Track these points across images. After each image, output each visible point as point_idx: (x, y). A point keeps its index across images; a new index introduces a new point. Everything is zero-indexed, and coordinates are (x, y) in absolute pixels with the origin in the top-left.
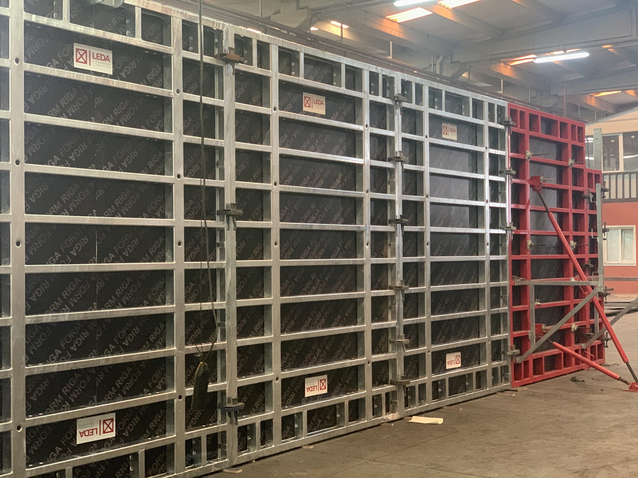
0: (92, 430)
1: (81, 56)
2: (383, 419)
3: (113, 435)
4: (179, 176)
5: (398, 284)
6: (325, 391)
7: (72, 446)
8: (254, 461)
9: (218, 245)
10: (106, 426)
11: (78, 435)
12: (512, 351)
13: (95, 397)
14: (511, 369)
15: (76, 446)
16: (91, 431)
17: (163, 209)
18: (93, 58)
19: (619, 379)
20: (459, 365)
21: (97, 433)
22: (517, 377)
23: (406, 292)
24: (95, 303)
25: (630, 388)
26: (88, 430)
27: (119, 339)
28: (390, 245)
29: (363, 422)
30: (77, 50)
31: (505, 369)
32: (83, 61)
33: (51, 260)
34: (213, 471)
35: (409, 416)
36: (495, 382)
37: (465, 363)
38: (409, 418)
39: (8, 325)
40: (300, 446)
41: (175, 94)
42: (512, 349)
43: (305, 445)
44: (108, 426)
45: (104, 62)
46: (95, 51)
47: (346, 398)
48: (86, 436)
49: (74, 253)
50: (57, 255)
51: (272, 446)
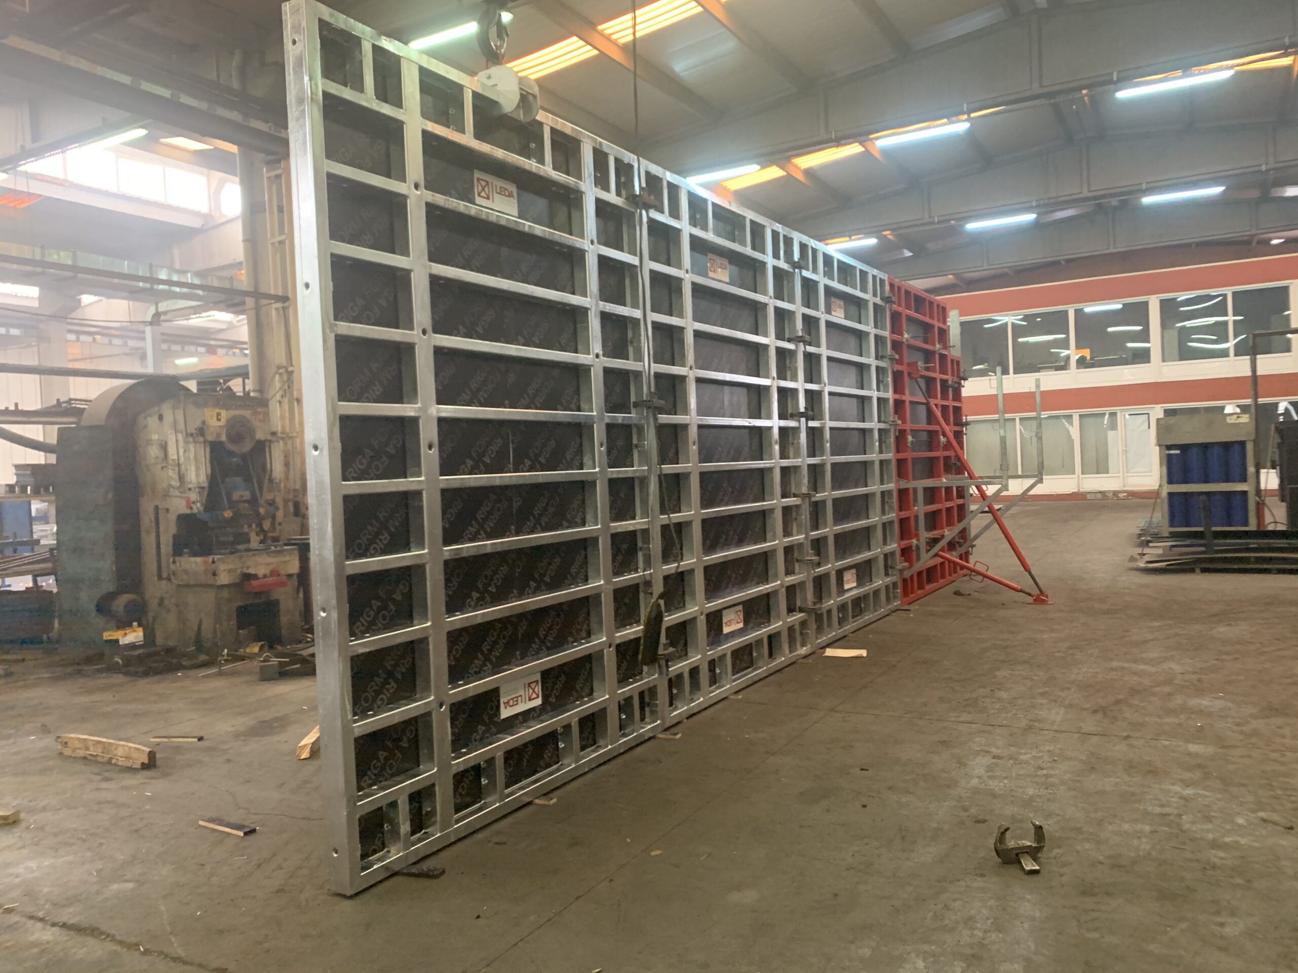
0: (517, 697)
1: (483, 190)
2: (798, 655)
3: (538, 702)
4: (597, 356)
5: (804, 490)
6: (741, 625)
7: (496, 722)
8: (685, 720)
9: (636, 446)
10: (531, 691)
11: (502, 706)
12: (901, 564)
13: (518, 653)
14: (900, 585)
15: (499, 721)
16: (515, 699)
17: (579, 400)
18: (497, 193)
19: (1021, 591)
20: (855, 584)
21: (522, 702)
22: (906, 593)
23: (813, 499)
24: (513, 527)
25: (1035, 600)
26: (512, 699)
27: (540, 574)
28: (793, 444)
29: (781, 660)
30: (478, 179)
31: (895, 585)
32: (485, 196)
33: (463, 470)
34: (646, 738)
35: (822, 648)
36: (888, 600)
37: (860, 582)
38: (822, 650)
39: (424, 561)
40: (725, 696)
41: (589, 247)
42: (901, 563)
43: (731, 695)
44: (534, 691)
45: (508, 198)
46: (498, 183)
47: (764, 631)
48: (511, 706)
49: (487, 460)
50: (470, 463)
51: (699, 699)
